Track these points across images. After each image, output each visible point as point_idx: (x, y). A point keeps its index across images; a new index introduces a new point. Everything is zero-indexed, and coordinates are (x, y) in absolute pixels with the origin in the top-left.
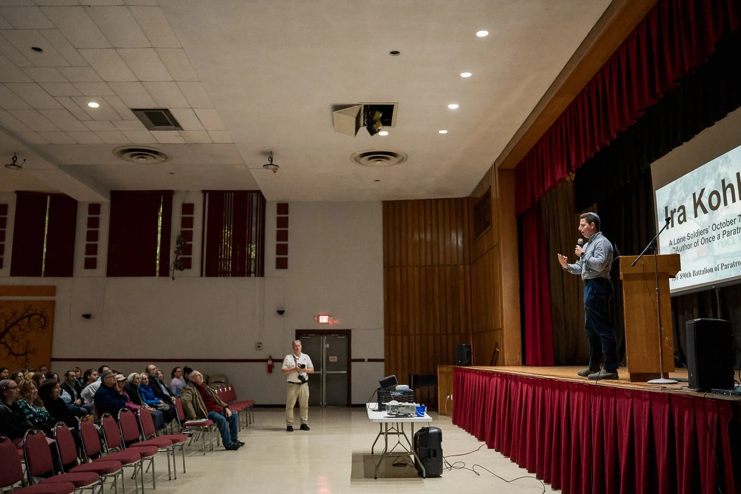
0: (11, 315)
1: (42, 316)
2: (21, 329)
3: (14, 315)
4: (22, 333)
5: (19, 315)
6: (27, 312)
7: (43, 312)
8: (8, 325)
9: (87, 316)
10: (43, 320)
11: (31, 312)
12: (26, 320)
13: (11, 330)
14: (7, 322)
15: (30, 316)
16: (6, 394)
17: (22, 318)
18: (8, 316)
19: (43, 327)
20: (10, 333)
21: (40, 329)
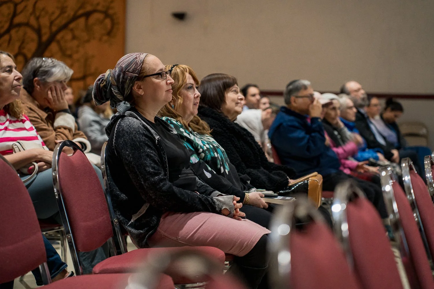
0: (57, 12)
1: (107, 15)
2: (74, 38)
3: (63, 10)
4: (75, 43)
5: (70, 13)
6: (81, 7)
7: (108, 8)
8: (54, 29)
9: (180, 16)
10: (108, 21)
11: (89, 8)
12: (82, 20)
13: (59, 37)
14: (52, 23)
15: (87, 15)
16: (141, 92)
17: (75, 18)
18: (53, 13)
19: (109, 33)
20: (58, 42)
21: (105, 38)
